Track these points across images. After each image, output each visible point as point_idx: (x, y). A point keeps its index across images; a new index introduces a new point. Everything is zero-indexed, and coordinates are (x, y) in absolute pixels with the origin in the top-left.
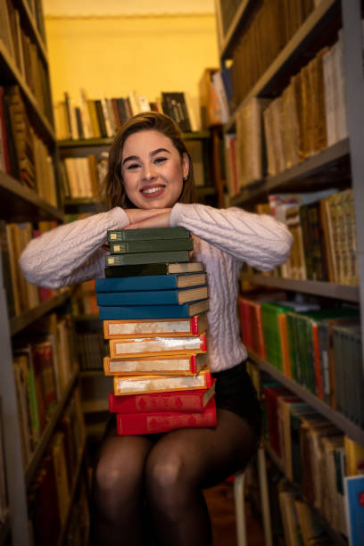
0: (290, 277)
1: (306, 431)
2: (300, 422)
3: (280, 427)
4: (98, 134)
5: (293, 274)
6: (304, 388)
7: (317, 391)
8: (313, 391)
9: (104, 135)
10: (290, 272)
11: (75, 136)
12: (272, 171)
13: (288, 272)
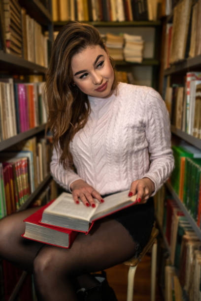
0: (192, 135)
1: (186, 241)
2: (184, 234)
3: (172, 228)
4: (87, 19)
5: (195, 133)
6: (189, 212)
7: (197, 218)
8: (195, 217)
9: (91, 20)
10: (193, 131)
11: (73, 19)
12: (192, 54)
13: (191, 130)
